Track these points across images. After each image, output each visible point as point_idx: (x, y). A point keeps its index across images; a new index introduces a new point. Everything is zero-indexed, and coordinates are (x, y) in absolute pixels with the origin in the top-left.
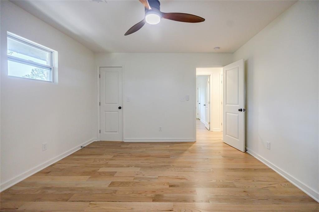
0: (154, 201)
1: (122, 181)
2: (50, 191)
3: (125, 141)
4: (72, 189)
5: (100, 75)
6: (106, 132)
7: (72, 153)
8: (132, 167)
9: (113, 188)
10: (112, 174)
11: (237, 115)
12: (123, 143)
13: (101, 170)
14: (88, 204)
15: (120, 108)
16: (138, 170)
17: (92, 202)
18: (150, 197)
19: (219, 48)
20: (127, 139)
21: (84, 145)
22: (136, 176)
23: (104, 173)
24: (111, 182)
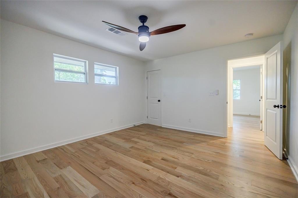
0: (144, 162)
1: (137, 147)
2: (106, 142)
3: (162, 126)
4: (114, 144)
5: (147, 77)
6: (151, 118)
7: (128, 127)
8: (151, 142)
9: (130, 149)
10: (136, 143)
11: (275, 112)
12: (161, 127)
13: (133, 139)
14: (114, 151)
15: (159, 101)
16: (152, 144)
17: (116, 152)
18: (143, 160)
19: (252, 34)
20: (164, 125)
21: (136, 124)
22: (148, 148)
23: (133, 141)
24: (132, 146)
